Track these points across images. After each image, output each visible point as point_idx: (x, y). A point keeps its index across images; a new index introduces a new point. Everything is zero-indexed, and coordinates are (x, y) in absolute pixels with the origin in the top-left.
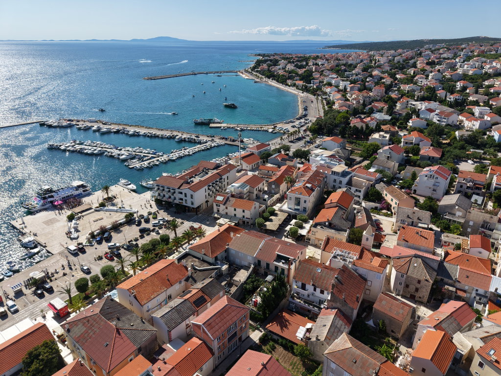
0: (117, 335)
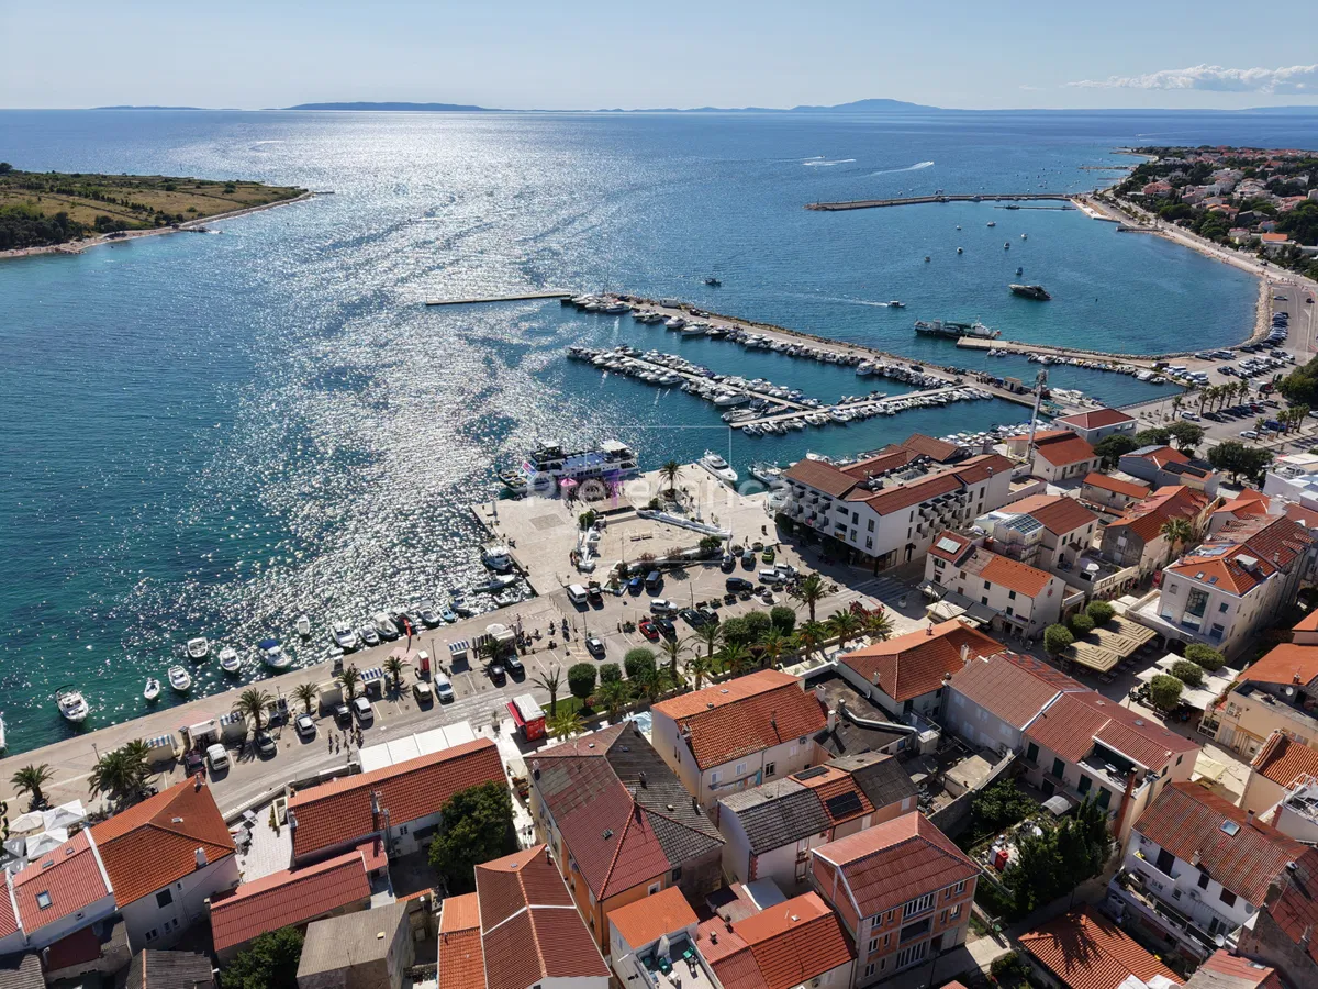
0: (635, 822)
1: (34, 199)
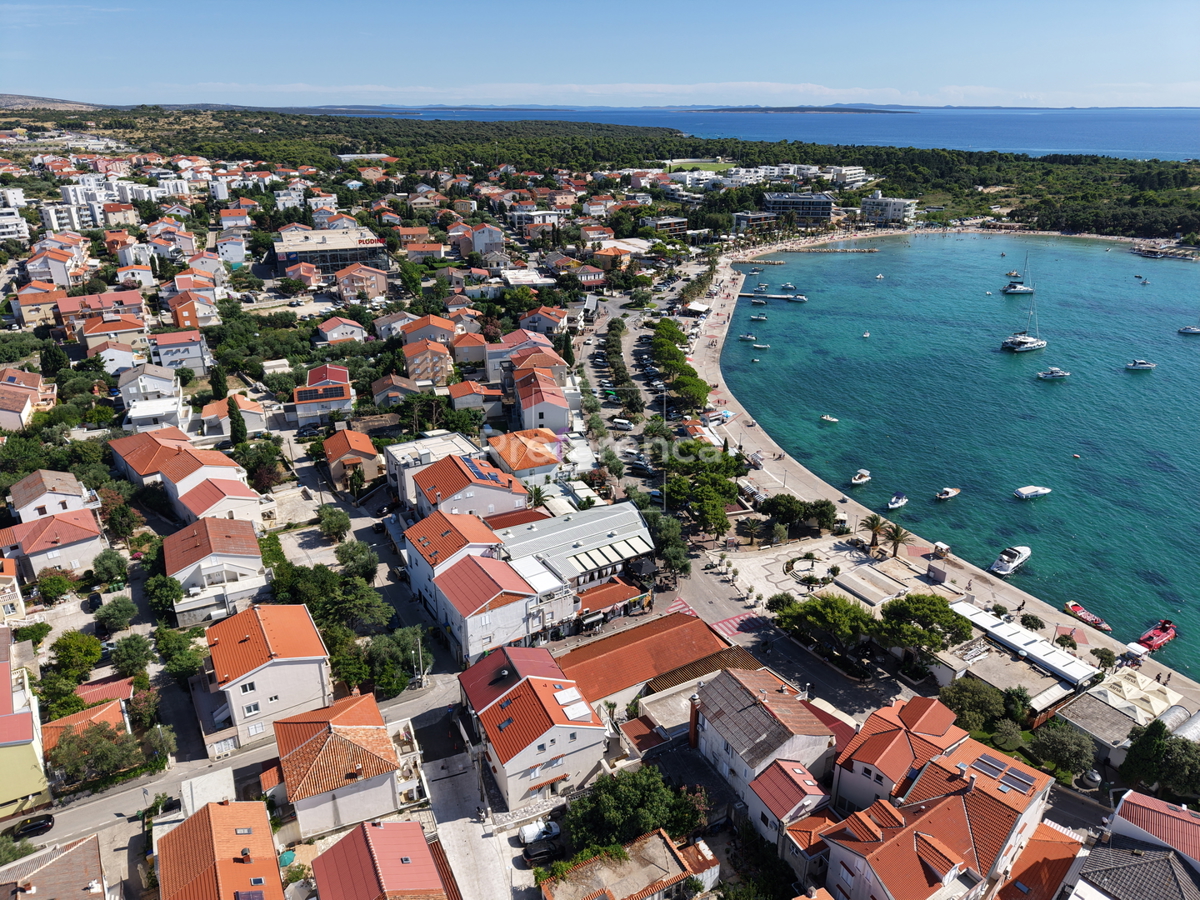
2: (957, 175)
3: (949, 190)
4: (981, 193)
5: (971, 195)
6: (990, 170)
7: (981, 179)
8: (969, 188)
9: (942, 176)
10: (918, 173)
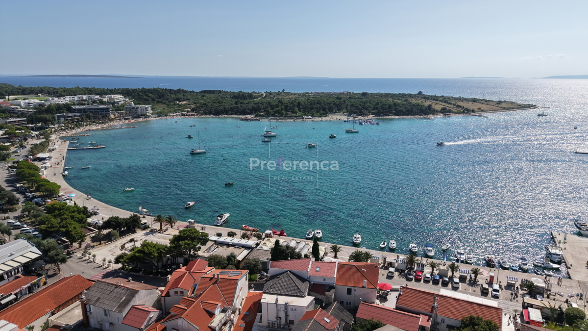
1: (424, 101)
2: (167, 97)
3: (164, 103)
4: (178, 104)
5: (174, 104)
6: (180, 96)
7: (177, 99)
8: (173, 102)
9: (160, 98)
10: (149, 97)
